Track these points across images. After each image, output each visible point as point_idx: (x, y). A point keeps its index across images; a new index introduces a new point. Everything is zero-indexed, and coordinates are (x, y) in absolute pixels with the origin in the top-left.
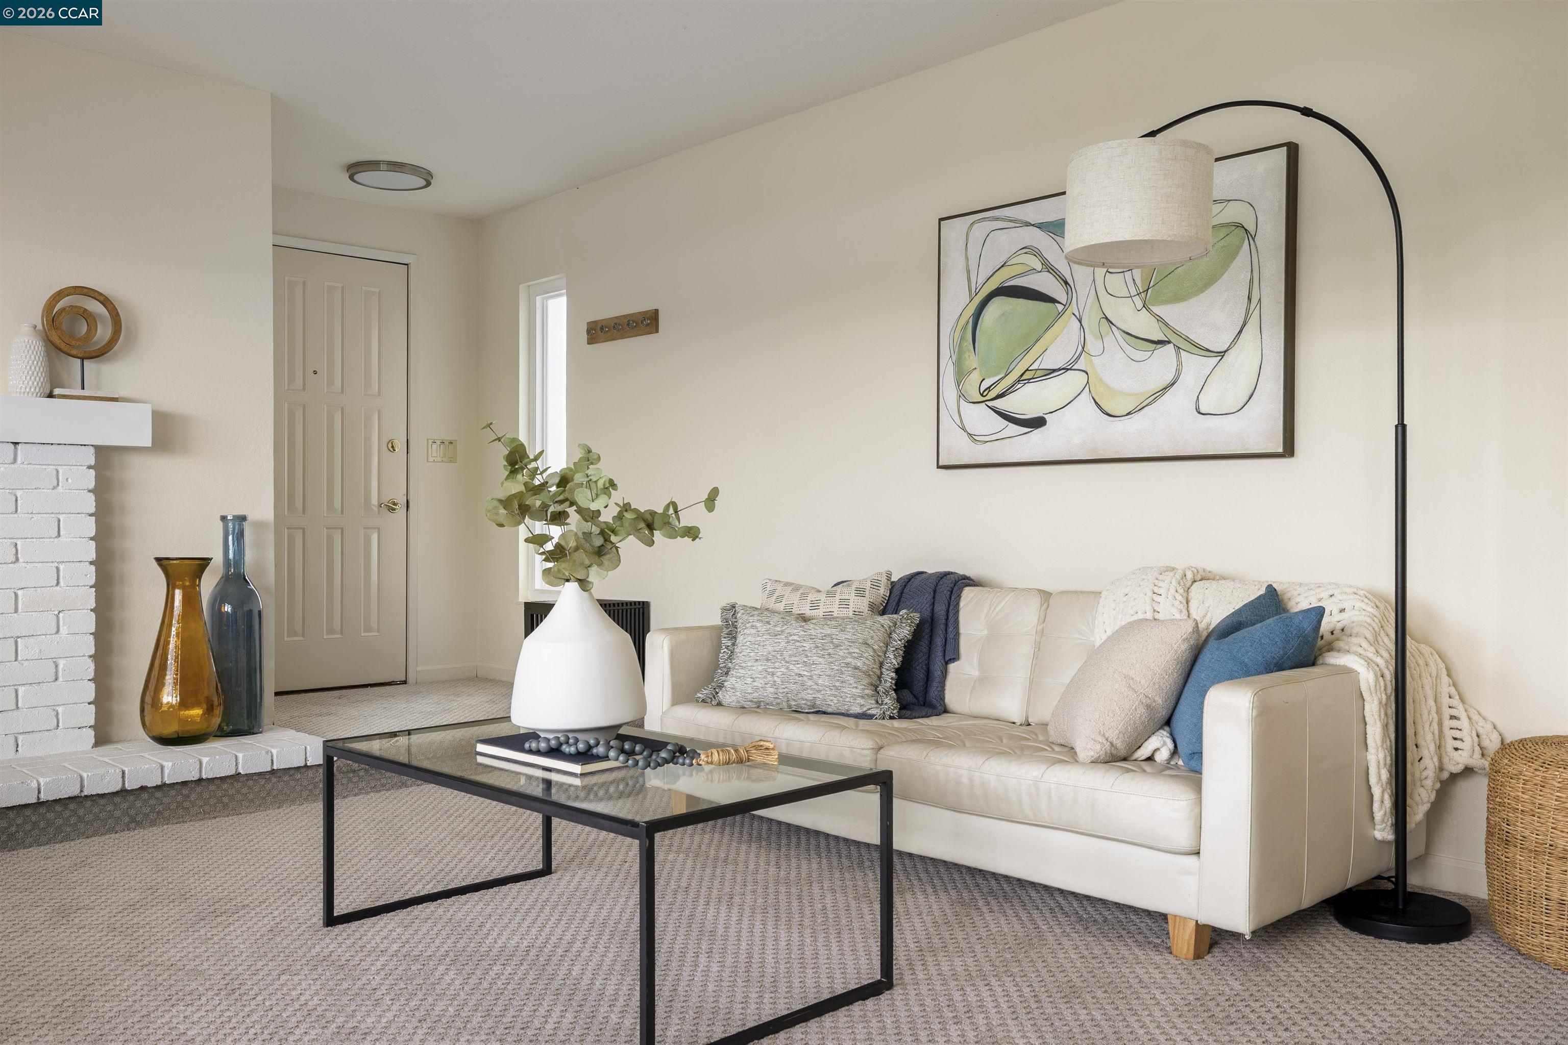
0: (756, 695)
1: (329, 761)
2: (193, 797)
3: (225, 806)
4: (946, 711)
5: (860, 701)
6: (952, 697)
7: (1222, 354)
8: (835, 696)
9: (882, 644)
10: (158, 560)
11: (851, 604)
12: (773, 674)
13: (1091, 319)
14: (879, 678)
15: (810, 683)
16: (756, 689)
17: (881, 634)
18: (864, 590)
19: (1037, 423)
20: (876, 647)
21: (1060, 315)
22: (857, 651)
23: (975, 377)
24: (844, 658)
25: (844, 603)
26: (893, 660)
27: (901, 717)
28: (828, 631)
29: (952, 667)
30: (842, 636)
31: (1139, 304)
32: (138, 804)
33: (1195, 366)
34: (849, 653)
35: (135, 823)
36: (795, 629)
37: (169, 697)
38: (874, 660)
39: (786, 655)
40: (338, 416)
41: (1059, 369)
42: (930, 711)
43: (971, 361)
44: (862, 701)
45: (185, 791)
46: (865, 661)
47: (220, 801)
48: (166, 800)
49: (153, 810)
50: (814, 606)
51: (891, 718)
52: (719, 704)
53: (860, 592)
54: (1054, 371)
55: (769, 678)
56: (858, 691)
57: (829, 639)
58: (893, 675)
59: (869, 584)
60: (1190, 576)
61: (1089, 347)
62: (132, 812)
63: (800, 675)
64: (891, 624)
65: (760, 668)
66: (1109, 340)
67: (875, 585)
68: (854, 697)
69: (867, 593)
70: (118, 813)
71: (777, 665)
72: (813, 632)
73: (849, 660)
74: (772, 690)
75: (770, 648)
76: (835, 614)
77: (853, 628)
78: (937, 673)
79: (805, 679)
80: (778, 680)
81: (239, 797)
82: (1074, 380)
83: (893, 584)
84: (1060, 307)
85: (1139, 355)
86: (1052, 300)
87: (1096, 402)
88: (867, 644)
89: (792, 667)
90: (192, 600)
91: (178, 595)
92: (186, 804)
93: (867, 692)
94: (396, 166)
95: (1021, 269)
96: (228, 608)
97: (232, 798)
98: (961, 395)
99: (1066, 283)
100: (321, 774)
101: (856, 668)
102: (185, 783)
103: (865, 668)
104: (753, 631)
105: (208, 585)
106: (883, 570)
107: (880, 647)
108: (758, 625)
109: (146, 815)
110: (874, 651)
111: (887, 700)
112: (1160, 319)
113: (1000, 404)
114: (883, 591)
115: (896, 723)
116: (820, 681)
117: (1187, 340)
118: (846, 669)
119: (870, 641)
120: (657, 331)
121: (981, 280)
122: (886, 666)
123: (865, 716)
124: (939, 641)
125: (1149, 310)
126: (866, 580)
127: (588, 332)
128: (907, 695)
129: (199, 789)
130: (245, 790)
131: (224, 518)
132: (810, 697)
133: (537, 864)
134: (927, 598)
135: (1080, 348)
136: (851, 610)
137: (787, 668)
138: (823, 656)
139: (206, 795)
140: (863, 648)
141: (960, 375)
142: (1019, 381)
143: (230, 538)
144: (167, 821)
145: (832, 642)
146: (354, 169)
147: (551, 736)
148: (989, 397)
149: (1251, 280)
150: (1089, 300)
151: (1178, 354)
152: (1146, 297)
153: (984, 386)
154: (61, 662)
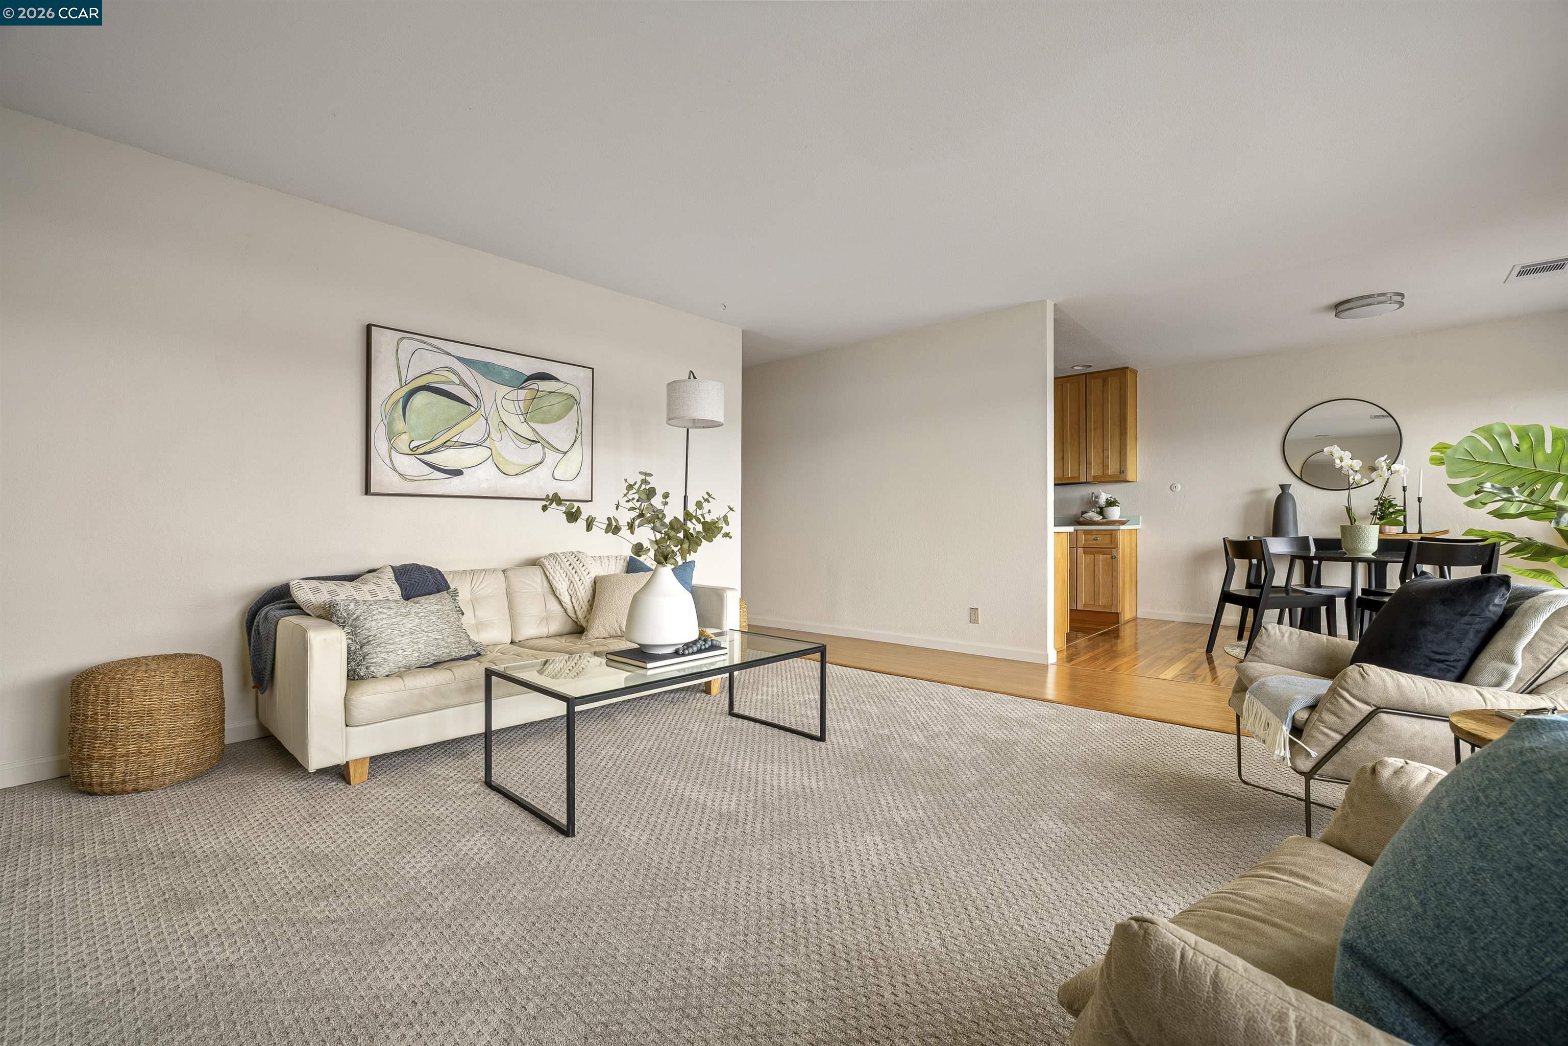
7: (565, 453)
8: (457, 648)
13: (494, 421)
19: (458, 473)
21: (472, 414)
23: (406, 438)
31: (523, 420)
33: (552, 457)
41: (472, 444)
43: (403, 427)
54: (469, 444)
61: (492, 435)
63: (436, 639)
65: (407, 641)
66: (505, 434)
79: (439, 641)
82: (482, 452)
84: (472, 409)
85: (522, 445)
86: (469, 405)
87: (497, 466)
89: (430, 635)
95: (443, 379)
98: (392, 447)
99: (477, 396)
112: (534, 430)
113: (427, 458)
117: (548, 443)
121: (410, 377)
125: (527, 423)
135: (486, 435)
137: (427, 636)
138: (445, 624)
141: (391, 435)
142: (443, 445)
148: (413, 452)
149: (578, 423)
150: (492, 411)
151: (543, 449)
152: (527, 416)
153: (413, 445)
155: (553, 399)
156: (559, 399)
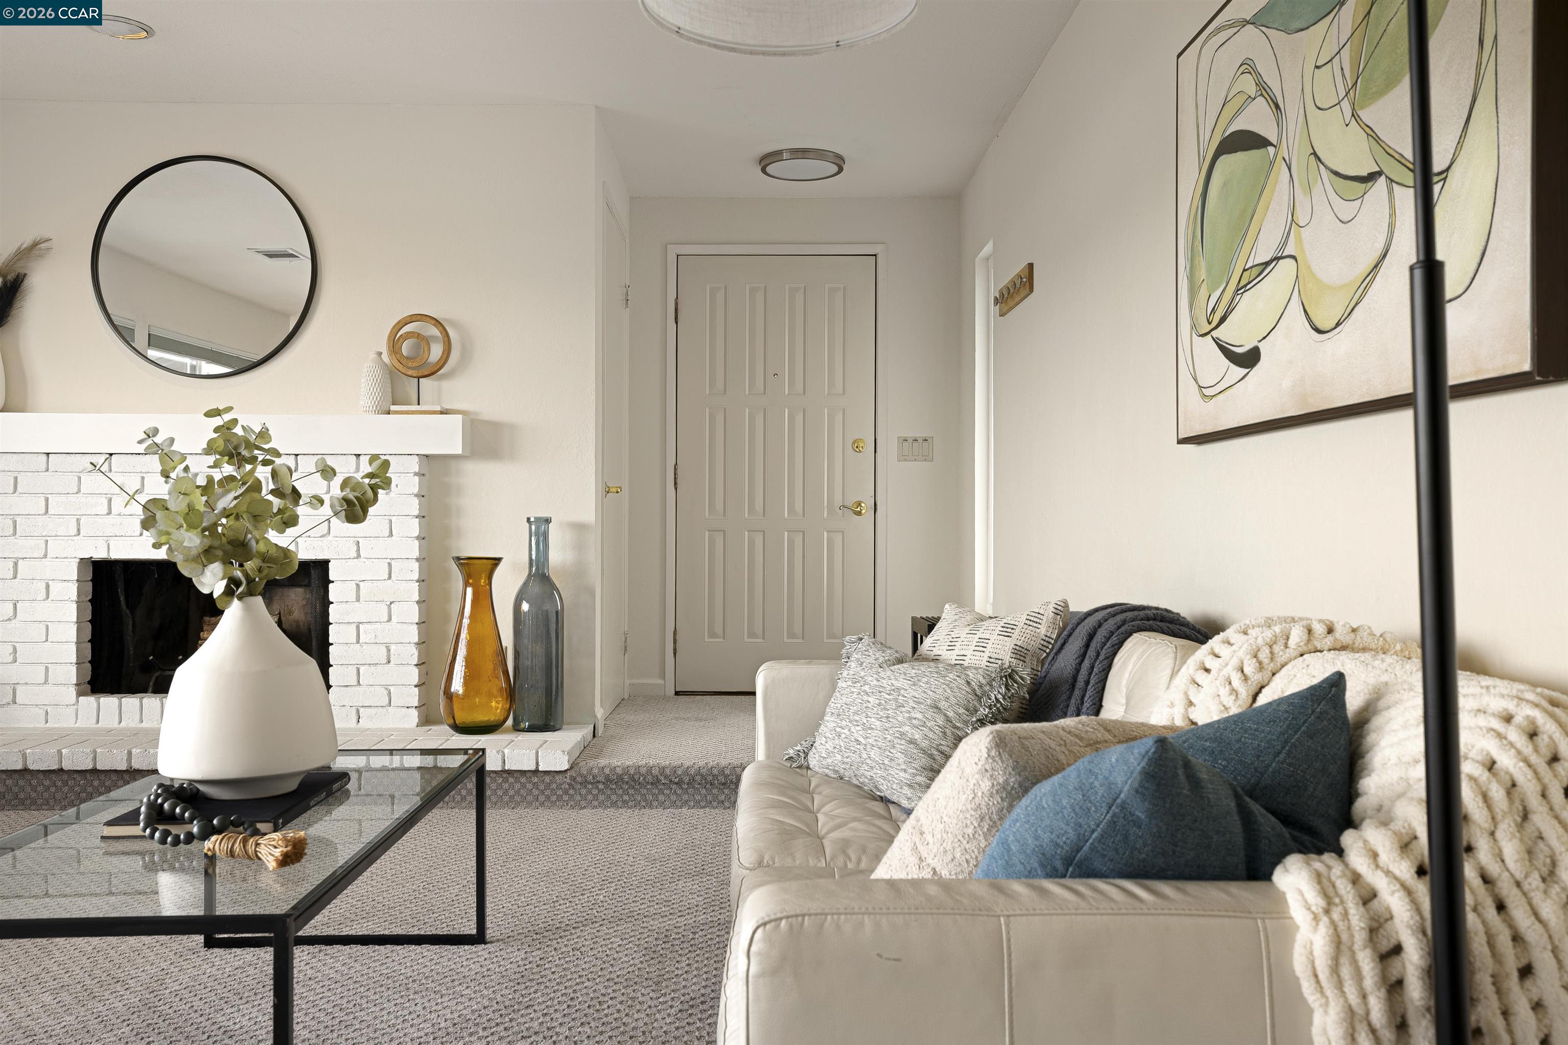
0: (829, 761)
7: (1444, 175)
9: (961, 711)
10: (458, 558)
13: (1300, 162)
19: (1254, 357)
20: (951, 714)
21: (1272, 165)
22: (919, 716)
24: (902, 724)
31: (1348, 113)
34: (910, 718)
38: (945, 733)
41: (1272, 261)
52: (808, 766)
54: (1267, 264)
56: (907, 776)
59: (1024, 617)
61: (1298, 210)
64: (984, 682)
67: (1033, 620)
69: (1017, 632)
71: (844, 723)
73: (906, 728)
77: (927, 683)
82: (1284, 277)
84: (1272, 152)
85: (1348, 210)
86: (1266, 144)
87: (1305, 311)
88: (937, 708)
95: (1239, 102)
96: (528, 609)
98: (1194, 325)
99: (1277, 106)
101: (912, 742)
103: (924, 744)
105: (505, 583)
107: (959, 715)
110: (948, 720)
112: (1370, 133)
113: (1222, 333)
114: (1047, 627)
118: (899, 741)
119: (943, 705)
125: (1358, 119)
126: (1023, 613)
127: (997, 302)
131: (528, 519)
134: (1080, 645)
135: (1290, 217)
136: (987, 654)
141: (1193, 293)
142: (1237, 289)
143: (533, 539)
145: (896, 700)
146: (764, 162)
148: (1214, 323)
151: (1391, 194)
152: (1355, 94)
153: (1210, 305)
154: (393, 647)
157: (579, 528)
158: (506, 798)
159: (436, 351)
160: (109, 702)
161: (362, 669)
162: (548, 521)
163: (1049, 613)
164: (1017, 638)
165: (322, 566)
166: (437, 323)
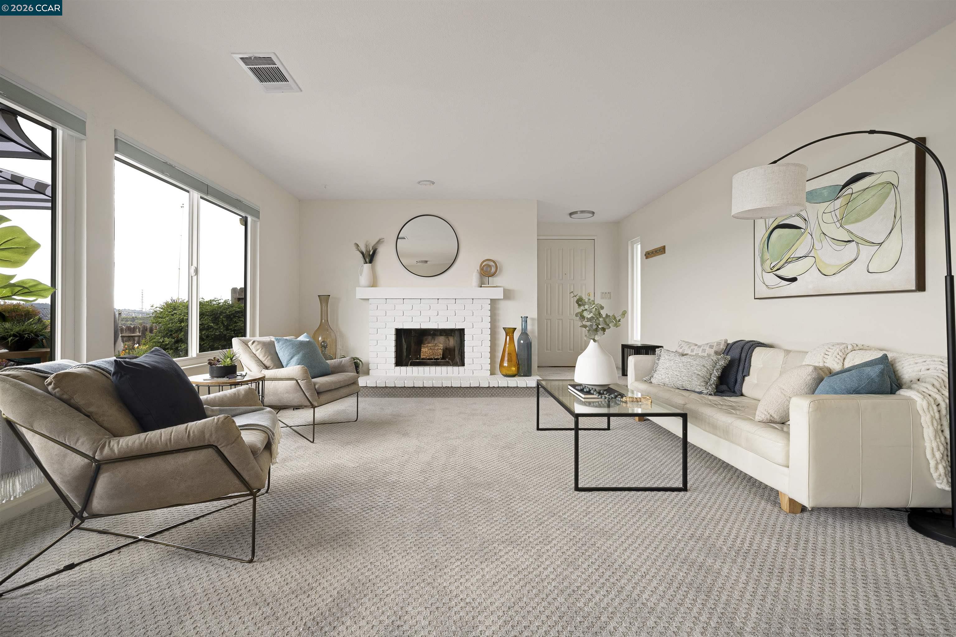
0: (662, 381)
1: (538, 385)
2: (506, 391)
3: (515, 395)
4: (742, 395)
5: (698, 387)
6: (745, 390)
7: (880, 244)
9: (711, 367)
10: (503, 328)
11: (707, 351)
12: (668, 374)
13: (817, 234)
14: (709, 379)
15: (680, 378)
16: (662, 379)
17: (711, 363)
18: (713, 346)
19: (794, 280)
20: (708, 368)
21: (803, 234)
22: (700, 368)
23: (768, 262)
24: (694, 371)
25: (704, 351)
26: (716, 373)
27: (715, 395)
28: (689, 360)
29: (746, 378)
30: (695, 363)
31: (838, 225)
32: (493, 391)
33: (866, 250)
35: (492, 396)
36: (678, 359)
37: (506, 364)
38: (707, 372)
39: (673, 367)
40: (561, 287)
41: (803, 257)
42: (733, 394)
43: (767, 256)
44: (700, 387)
45: (505, 389)
46: (703, 372)
47: (513, 393)
48: (500, 391)
49: (497, 393)
50: (692, 351)
51: (711, 395)
52: (651, 383)
53: (711, 347)
54: (801, 257)
55: (667, 375)
56: (699, 383)
57: (689, 363)
58: (715, 379)
59: (716, 344)
60: (850, 347)
61: (815, 247)
62: (492, 393)
63: (677, 375)
64: (717, 359)
66: (825, 242)
67: (719, 344)
68: (696, 385)
70: (488, 392)
72: (684, 360)
73: (696, 372)
74: (668, 380)
75: (668, 365)
76: (700, 355)
77: (699, 360)
78: (739, 380)
80: (670, 376)
81: (518, 393)
82: (810, 260)
83: (728, 344)
84: (803, 230)
85: (838, 248)
86: (800, 228)
87: (819, 270)
88: (704, 366)
90: (512, 339)
91: (508, 337)
92: (505, 393)
93: (702, 384)
94: (582, 212)
95: (786, 217)
96: (522, 342)
97: (516, 393)
98: (764, 270)
99: (805, 220)
100: (536, 390)
101: (698, 375)
102: (504, 387)
103: (703, 375)
104: (664, 358)
105: (516, 335)
106: (724, 338)
108: (666, 356)
109: (495, 394)
111: (709, 388)
112: (848, 231)
113: (778, 273)
114: (722, 347)
115: (710, 397)
116: (684, 378)
117: (862, 239)
118: (694, 375)
119: (706, 365)
120: (665, 253)
121: (770, 223)
122: (713, 375)
123: (700, 393)
124: (741, 368)
125: (843, 227)
126: (715, 342)
127: (645, 255)
128: (724, 387)
129: (508, 389)
130: (520, 391)
131: (522, 317)
132: (681, 384)
133: (606, 426)
134: (739, 350)
135: (812, 247)
138: (686, 369)
139: (510, 391)
140: (702, 367)
141: (763, 262)
142: (786, 263)
143: (523, 323)
144: (500, 396)
146: (571, 214)
147: (589, 387)
148: (774, 270)
149: (896, 208)
150: (816, 226)
151: (858, 246)
152: (842, 222)
153: (772, 266)
154: (483, 353)
155: (867, 196)
156: (873, 192)
157: (533, 319)
158: (526, 395)
159: (493, 270)
160: (403, 368)
161: (474, 359)
162: (527, 317)
163: (723, 342)
164: (715, 349)
165: (463, 330)
166: (494, 262)
